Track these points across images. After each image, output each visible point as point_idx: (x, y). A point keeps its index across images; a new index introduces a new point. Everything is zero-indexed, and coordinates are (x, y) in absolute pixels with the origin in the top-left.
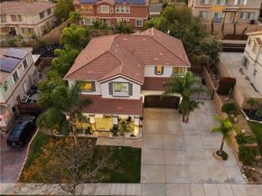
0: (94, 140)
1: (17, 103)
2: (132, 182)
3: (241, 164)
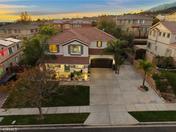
0: (58, 82)
1: (10, 66)
2: (84, 105)
3: (158, 92)
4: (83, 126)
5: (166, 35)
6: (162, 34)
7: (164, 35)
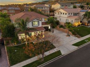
4: (63, 55)
5: (65, 14)
6: (62, 13)
7: (64, 14)
